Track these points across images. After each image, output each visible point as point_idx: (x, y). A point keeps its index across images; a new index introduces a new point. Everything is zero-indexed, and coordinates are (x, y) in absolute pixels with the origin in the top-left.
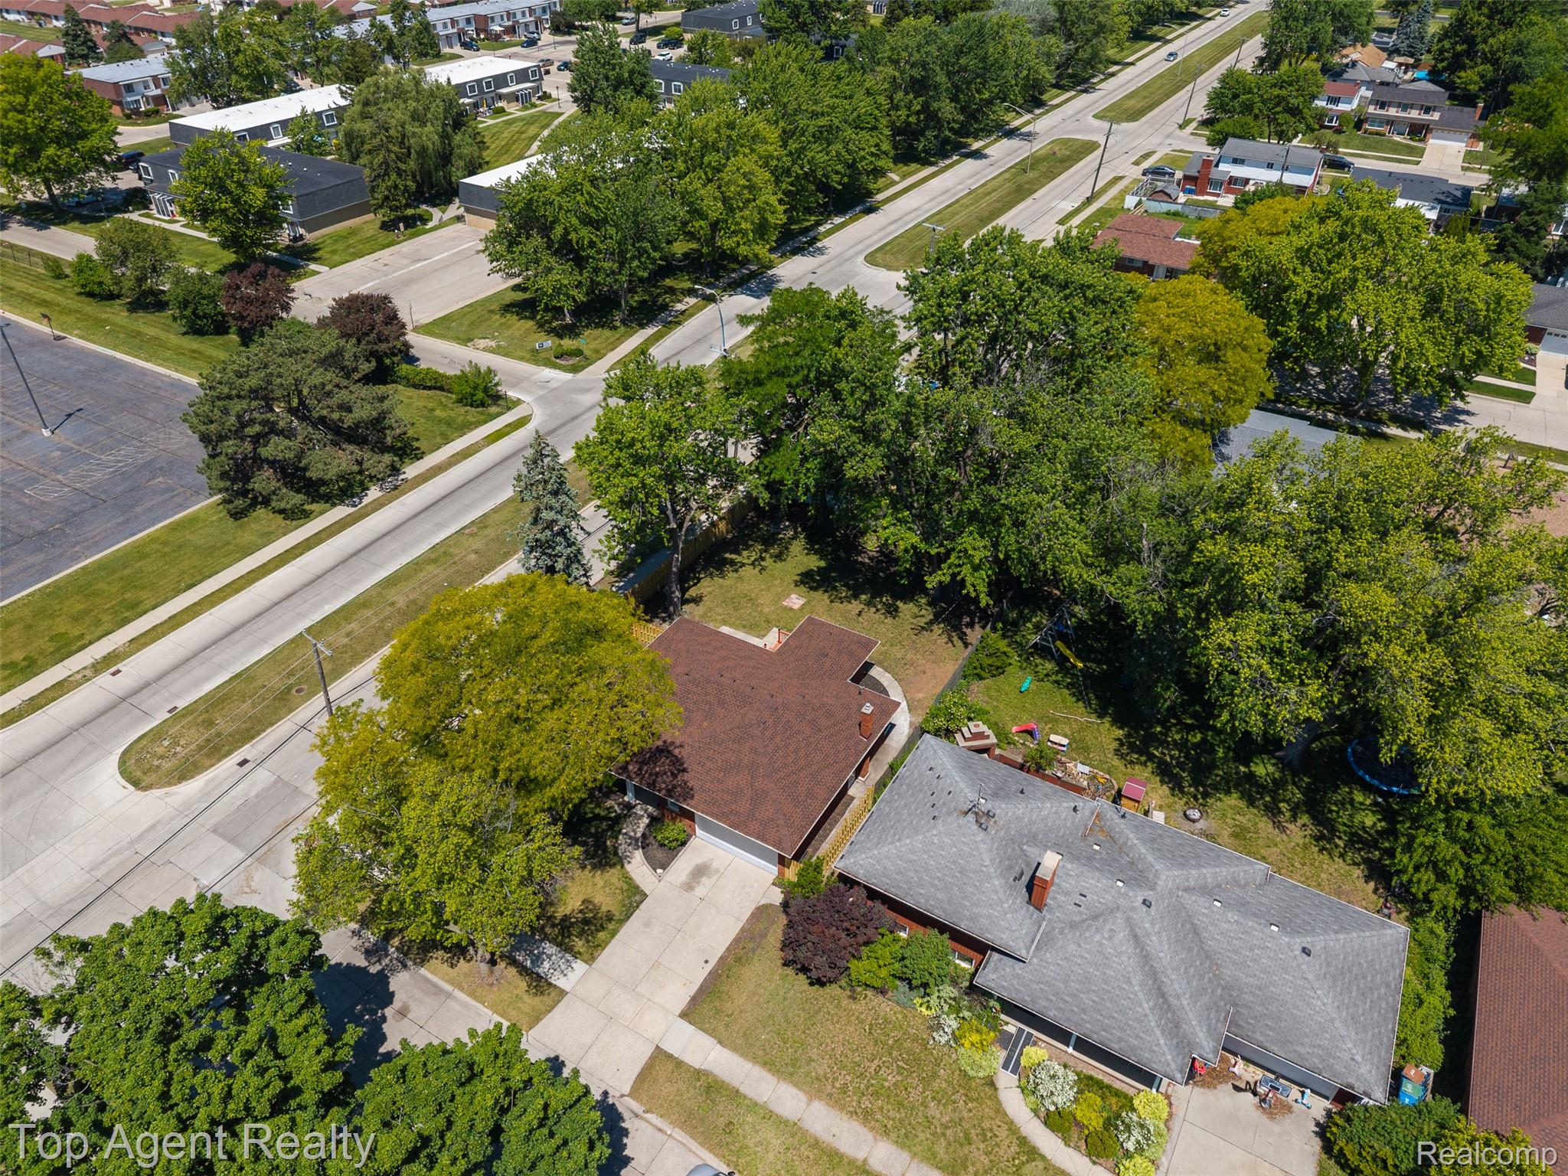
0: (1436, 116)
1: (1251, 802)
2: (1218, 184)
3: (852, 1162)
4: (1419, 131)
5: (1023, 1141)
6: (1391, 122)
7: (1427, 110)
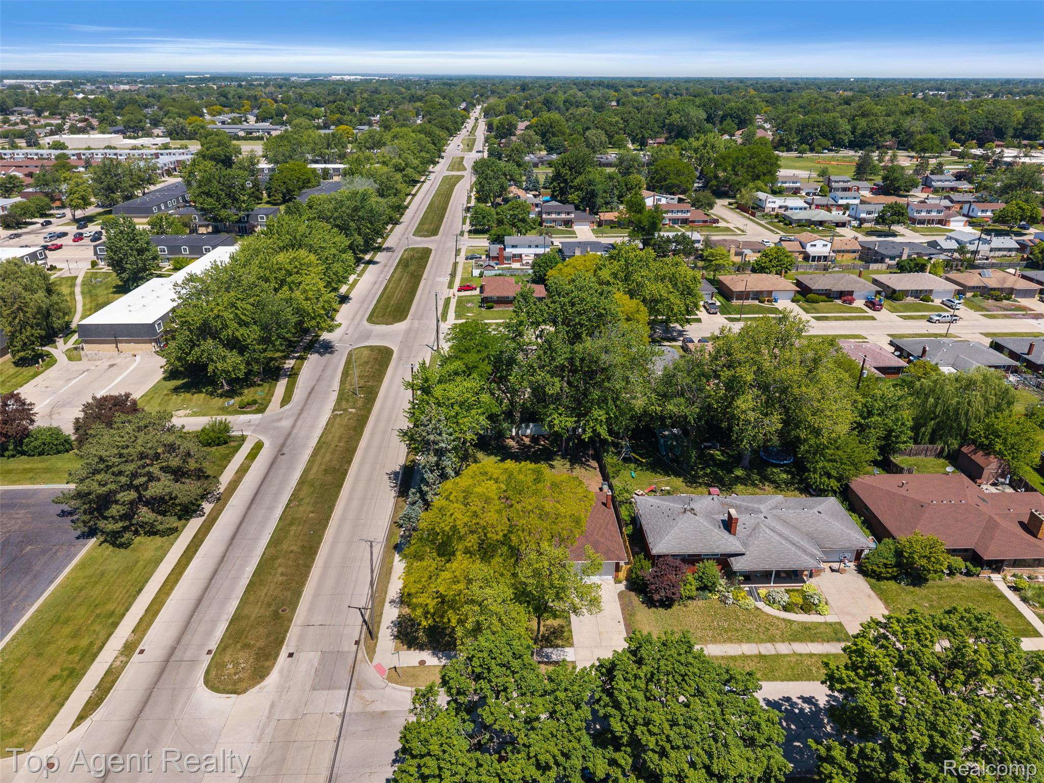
0: (573, 216)
1: (746, 485)
2: (508, 258)
3: (740, 656)
4: (568, 223)
5: (784, 620)
6: (554, 221)
7: (568, 213)
